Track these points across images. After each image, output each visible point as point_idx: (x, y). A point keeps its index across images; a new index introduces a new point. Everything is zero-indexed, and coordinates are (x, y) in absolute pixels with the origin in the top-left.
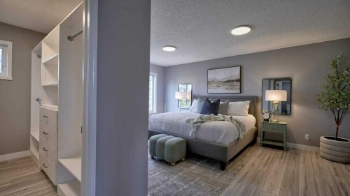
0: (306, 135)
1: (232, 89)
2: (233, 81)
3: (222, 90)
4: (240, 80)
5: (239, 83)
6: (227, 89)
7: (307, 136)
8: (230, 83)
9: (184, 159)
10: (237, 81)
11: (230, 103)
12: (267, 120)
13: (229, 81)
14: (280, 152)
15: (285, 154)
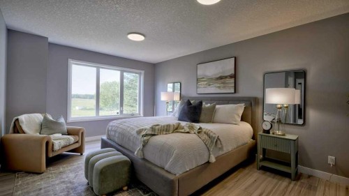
0: (330, 157)
1: (224, 87)
2: (226, 77)
3: (213, 89)
4: (234, 76)
5: (233, 80)
6: (219, 87)
7: (331, 159)
8: (222, 81)
9: (125, 188)
10: (231, 77)
11: (217, 106)
12: (268, 132)
13: (221, 78)
14: (284, 183)
15: (292, 185)
